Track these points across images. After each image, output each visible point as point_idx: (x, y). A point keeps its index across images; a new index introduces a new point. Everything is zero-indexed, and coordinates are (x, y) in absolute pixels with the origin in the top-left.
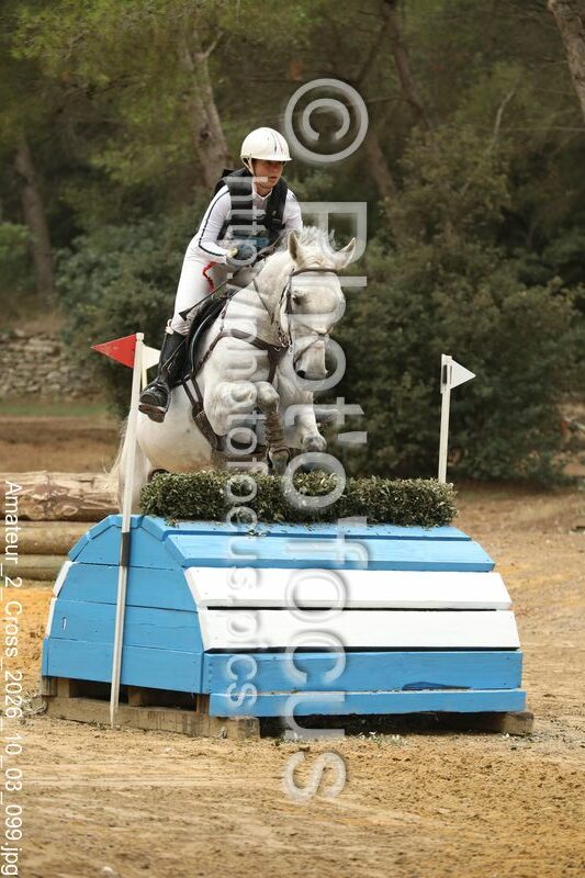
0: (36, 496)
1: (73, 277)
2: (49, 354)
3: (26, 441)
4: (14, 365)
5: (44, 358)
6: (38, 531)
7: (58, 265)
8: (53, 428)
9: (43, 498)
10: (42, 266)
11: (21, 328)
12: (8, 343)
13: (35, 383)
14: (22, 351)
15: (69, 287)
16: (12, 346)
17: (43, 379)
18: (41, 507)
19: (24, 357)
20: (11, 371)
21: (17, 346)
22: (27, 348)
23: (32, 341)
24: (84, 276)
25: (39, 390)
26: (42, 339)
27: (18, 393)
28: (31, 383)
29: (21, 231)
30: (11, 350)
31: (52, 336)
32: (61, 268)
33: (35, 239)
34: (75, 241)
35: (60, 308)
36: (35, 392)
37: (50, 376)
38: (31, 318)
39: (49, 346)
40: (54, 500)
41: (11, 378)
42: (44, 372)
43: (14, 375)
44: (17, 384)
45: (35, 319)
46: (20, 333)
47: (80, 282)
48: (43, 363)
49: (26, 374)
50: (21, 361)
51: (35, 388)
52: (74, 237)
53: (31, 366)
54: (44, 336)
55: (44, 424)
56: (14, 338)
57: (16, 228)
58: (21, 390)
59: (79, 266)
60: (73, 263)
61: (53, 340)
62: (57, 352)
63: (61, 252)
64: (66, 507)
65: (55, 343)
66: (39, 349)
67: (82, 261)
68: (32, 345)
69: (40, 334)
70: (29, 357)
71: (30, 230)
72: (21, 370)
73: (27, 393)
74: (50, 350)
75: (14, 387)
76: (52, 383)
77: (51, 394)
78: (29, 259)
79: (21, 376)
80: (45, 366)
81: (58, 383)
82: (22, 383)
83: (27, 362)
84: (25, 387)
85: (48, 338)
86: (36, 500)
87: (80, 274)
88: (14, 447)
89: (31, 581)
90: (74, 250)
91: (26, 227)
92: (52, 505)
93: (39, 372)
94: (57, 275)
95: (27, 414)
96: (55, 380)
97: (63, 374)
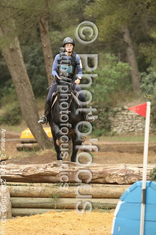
0: (120, 174)
1: (148, 84)
3: (127, 152)
4: (124, 121)
5: (136, 117)
6: (121, 188)
9: (123, 175)
10: (135, 80)
11: (126, 106)
12: (121, 112)
13: (132, 128)
14: (127, 115)
15: (146, 88)
16: (123, 113)
17: (136, 126)
18: (122, 178)
19: (128, 117)
20: (123, 123)
21: (125, 113)
22: (129, 113)
24: (152, 83)
25: (134, 131)
27: (126, 132)
28: (131, 128)
29: (126, 65)
30: (123, 115)
32: (142, 80)
33: (131, 69)
34: (148, 69)
36: (132, 131)
37: (138, 125)
38: (130, 101)
40: (127, 175)
41: (123, 126)
42: (136, 123)
43: (124, 125)
44: (125, 129)
45: (132, 101)
46: (126, 107)
47: (150, 86)
48: (136, 120)
49: (129, 124)
50: (126, 119)
51: (132, 130)
52: (147, 67)
53: (130, 121)
55: (135, 144)
56: (124, 109)
57: (124, 64)
58: (127, 131)
59: (150, 79)
60: (147, 78)
63: (142, 74)
64: (133, 178)
66: (134, 114)
67: (151, 77)
68: (130, 112)
70: (130, 117)
71: (129, 65)
72: (126, 123)
73: (129, 132)
75: (124, 130)
76: (139, 128)
77: (138, 132)
79: (127, 125)
80: (137, 121)
81: (142, 128)
82: (127, 128)
83: (129, 119)
84: (128, 130)
86: (120, 176)
87: (150, 83)
88: (122, 154)
90: (148, 73)
92: (127, 178)
93: (134, 123)
94: (141, 83)
95: (129, 140)
96: (140, 127)
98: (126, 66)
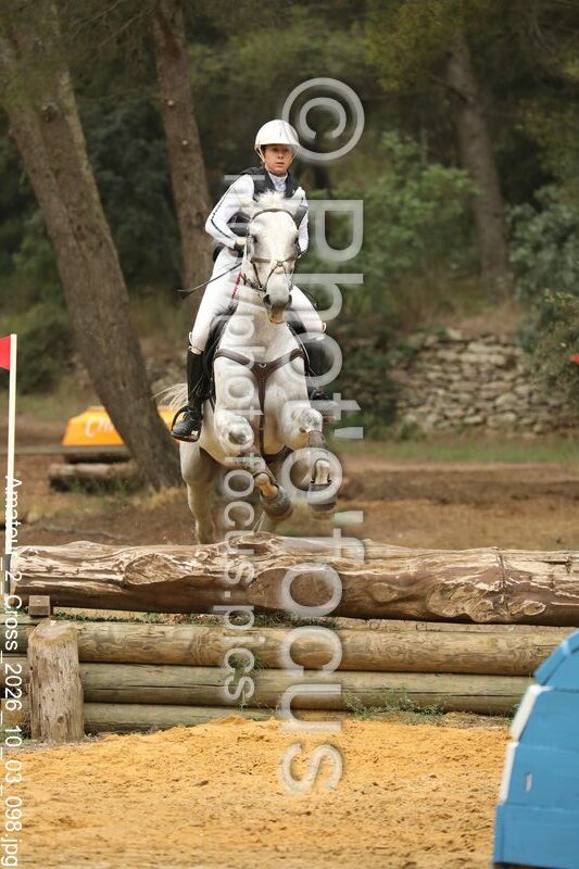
0: (482, 586)
1: (537, 248)
2: (499, 367)
3: (464, 501)
4: (446, 383)
5: (490, 372)
6: (485, 638)
7: (513, 229)
8: (505, 480)
9: (492, 588)
10: (489, 230)
11: (456, 328)
12: (436, 350)
13: (478, 411)
14: (457, 362)
15: (530, 263)
16: (442, 354)
17: (489, 405)
18: (489, 602)
19: (461, 371)
20: (441, 392)
21: (450, 355)
22: (465, 357)
23: (472, 346)
24: (554, 246)
25: (484, 422)
26: (489, 344)
27: (452, 425)
28: (471, 411)
29: (456, 178)
30: (442, 361)
31: (504, 339)
32: (518, 234)
33: (477, 190)
34: (539, 194)
35: (516, 298)
36: (477, 424)
37: (499, 401)
38: (471, 311)
39: (499, 353)
40: (509, 591)
41: (440, 404)
42: (492, 394)
43: (445, 398)
44: (449, 413)
45: (478, 313)
46: (455, 334)
47: (547, 256)
48: (490, 381)
49: (465, 397)
50: (455, 377)
51: (477, 419)
52: (537, 186)
53: (470, 386)
54: (492, 339)
55: (491, 473)
56: (446, 342)
57: (449, 173)
58: (456, 422)
59: (546, 230)
60: (536, 226)
61: (505, 345)
62: (511, 363)
63: (518, 210)
64: (527, 602)
65: (508, 350)
66: (483, 358)
67: (551, 224)
68: (472, 352)
69: (484, 336)
70: (469, 371)
71: (471, 176)
72: (455, 392)
73: (466, 426)
74: (501, 360)
75: (446, 418)
76: (503, 412)
77: (501, 428)
78: (468, 221)
79: (456, 401)
80: (493, 385)
81: (513, 411)
82: (459, 412)
83: (466, 379)
84: (462, 418)
85: (497, 342)
86: (482, 591)
87: (549, 243)
88: (446, 509)
89: (474, 717)
90: (539, 207)
91: (464, 172)
92: (507, 599)
93: (484, 394)
94: (513, 244)
95: (464, 459)
96: (508, 407)
97: (521, 398)
98: (458, 178)
